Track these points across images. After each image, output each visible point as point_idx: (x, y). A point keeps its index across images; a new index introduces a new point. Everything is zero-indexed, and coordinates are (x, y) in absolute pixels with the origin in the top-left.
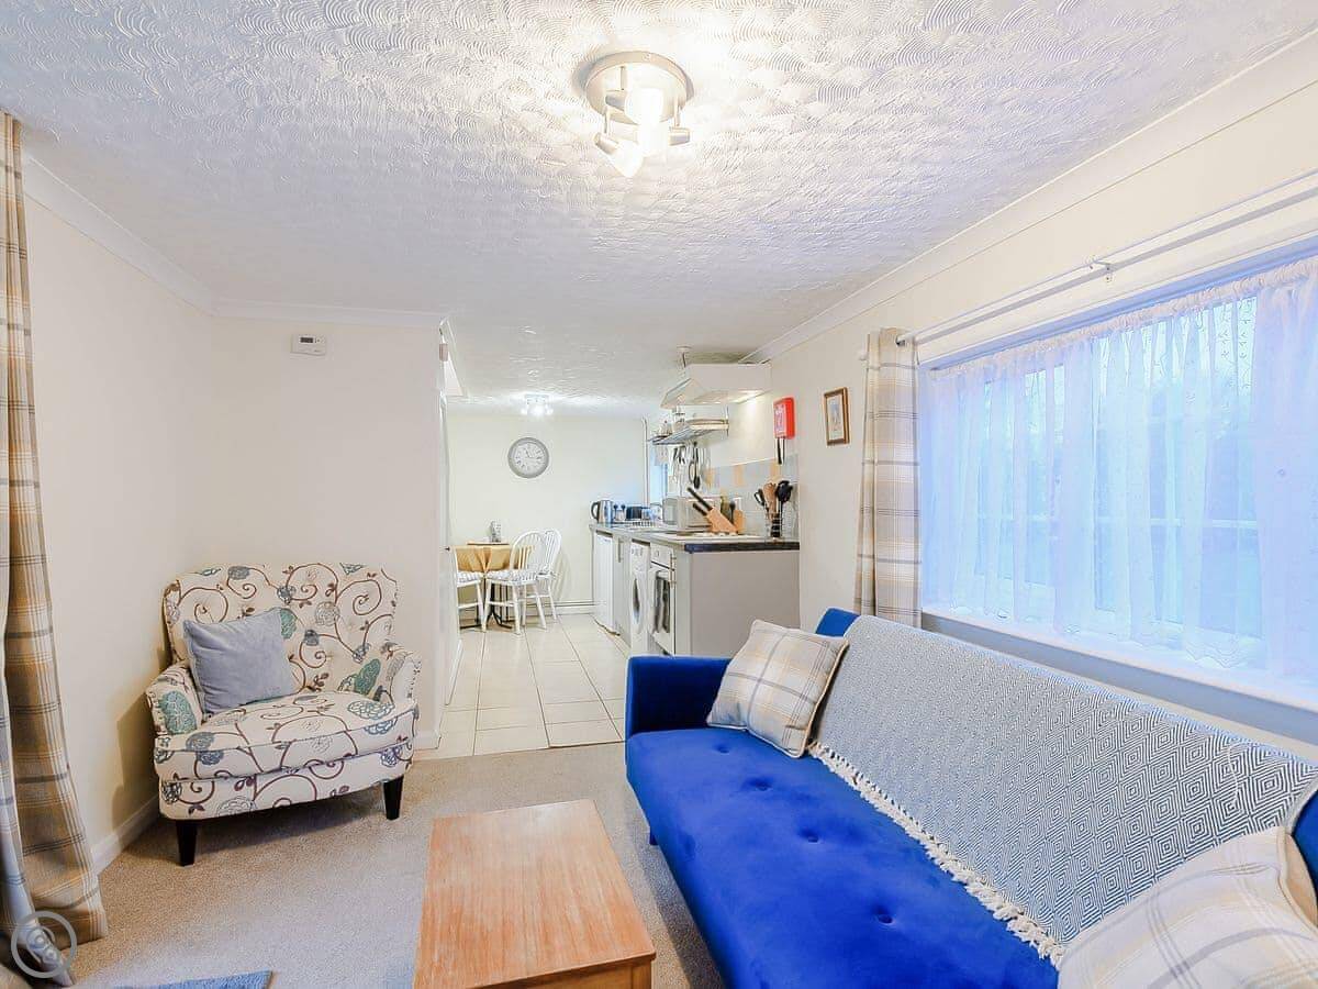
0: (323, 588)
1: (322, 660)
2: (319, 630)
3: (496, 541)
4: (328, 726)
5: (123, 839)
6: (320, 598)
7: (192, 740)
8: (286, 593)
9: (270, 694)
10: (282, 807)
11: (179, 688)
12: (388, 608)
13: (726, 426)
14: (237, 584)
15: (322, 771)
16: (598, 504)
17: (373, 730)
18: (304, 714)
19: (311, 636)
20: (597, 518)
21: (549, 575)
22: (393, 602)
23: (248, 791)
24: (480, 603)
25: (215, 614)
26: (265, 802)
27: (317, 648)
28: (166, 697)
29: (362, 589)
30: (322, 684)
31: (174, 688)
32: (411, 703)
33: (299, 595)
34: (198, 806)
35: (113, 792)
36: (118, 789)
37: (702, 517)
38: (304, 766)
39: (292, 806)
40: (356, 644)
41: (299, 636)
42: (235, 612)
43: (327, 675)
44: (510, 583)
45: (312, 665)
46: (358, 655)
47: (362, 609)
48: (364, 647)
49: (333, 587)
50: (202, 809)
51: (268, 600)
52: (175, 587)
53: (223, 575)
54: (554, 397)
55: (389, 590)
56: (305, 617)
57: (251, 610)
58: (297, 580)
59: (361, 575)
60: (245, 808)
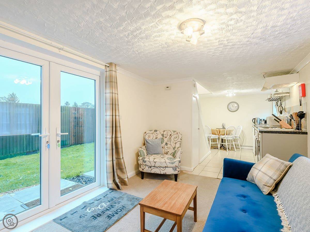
0: (169, 135)
1: (168, 149)
2: (168, 143)
3: (224, 128)
4: (163, 160)
5: (136, 173)
6: (168, 137)
7: (142, 158)
8: (163, 135)
9: (158, 153)
10: (155, 173)
11: (143, 149)
12: (180, 140)
13: (289, 94)
14: (155, 133)
15: (162, 168)
16: (255, 119)
17: (170, 163)
18: (160, 157)
19: (166, 144)
20: (254, 123)
21: (238, 138)
22: (181, 139)
23: (150, 169)
24: (218, 143)
25: (151, 138)
26: (152, 172)
27: (167, 146)
28: (140, 150)
29: (175, 136)
30: (168, 153)
31: (142, 149)
32: (179, 159)
33: (165, 136)
34: (143, 169)
35: (135, 165)
36: (136, 164)
37: (278, 123)
38: (159, 167)
39: (157, 174)
40: (173, 147)
41: (164, 143)
42: (154, 138)
43: (168, 152)
44: (225, 139)
45: (166, 149)
46: (174, 148)
47: (175, 140)
48: (175, 147)
49: (171, 135)
50: (144, 170)
51: (160, 136)
52: (145, 133)
53: (153, 131)
54: (236, 91)
55: (180, 136)
56: (166, 140)
57: (157, 138)
58: (165, 133)
59: (176, 133)
60: (150, 172)
